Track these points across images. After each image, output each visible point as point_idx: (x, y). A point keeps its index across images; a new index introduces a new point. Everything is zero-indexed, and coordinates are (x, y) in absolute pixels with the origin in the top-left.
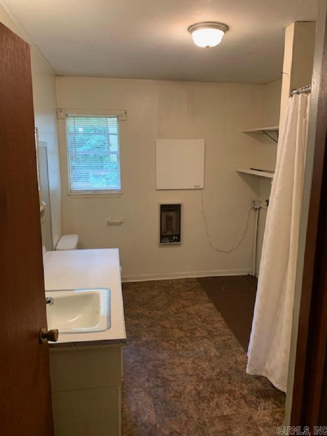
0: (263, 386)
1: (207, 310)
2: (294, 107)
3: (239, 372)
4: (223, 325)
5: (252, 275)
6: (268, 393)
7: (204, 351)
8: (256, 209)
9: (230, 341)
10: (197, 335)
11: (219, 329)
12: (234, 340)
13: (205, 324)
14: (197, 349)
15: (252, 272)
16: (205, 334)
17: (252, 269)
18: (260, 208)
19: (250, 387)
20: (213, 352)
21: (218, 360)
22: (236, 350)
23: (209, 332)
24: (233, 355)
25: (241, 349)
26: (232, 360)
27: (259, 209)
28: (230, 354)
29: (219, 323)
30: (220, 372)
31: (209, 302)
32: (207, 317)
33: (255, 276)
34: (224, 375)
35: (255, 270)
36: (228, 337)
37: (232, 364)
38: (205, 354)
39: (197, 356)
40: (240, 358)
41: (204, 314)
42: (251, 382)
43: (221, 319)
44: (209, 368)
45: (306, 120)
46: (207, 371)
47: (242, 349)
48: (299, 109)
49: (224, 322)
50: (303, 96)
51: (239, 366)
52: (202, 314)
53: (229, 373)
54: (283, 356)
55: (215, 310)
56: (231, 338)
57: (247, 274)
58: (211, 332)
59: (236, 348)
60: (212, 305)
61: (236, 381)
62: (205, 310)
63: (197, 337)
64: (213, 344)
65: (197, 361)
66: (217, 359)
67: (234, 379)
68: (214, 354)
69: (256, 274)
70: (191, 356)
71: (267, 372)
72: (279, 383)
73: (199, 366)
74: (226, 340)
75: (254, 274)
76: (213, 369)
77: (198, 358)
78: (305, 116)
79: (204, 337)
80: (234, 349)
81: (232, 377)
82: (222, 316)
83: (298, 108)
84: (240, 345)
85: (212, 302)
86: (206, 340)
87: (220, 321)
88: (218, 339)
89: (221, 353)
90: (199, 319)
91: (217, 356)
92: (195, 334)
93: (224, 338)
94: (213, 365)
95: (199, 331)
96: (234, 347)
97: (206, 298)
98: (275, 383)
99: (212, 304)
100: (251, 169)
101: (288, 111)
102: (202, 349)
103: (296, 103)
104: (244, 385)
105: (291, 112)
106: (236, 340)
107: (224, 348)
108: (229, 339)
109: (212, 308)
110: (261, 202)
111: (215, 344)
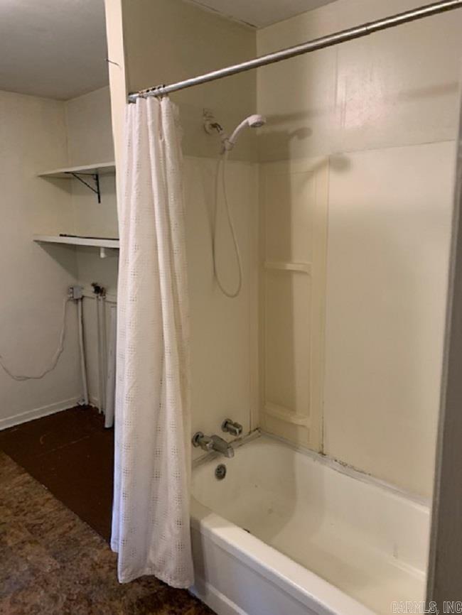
0: (146, 589)
1: (21, 488)
2: (140, 120)
3: (101, 583)
4: (56, 505)
5: (84, 405)
6: (157, 598)
7: (29, 569)
8: (77, 300)
9: (73, 531)
10: (10, 543)
11: (48, 516)
12: (82, 525)
13: (21, 517)
14: (15, 572)
15: (84, 400)
16: (24, 535)
17: (83, 396)
18: (83, 297)
19: (127, 602)
20: (49, 564)
21: (61, 577)
22: (87, 545)
23: (32, 528)
24: (84, 555)
25: (95, 538)
26: (86, 565)
27: (82, 299)
28: (80, 556)
29: (47, 506)
30: (68, 599)
31: (20, 474)
32: (21, 502)
33: (88, 405)
34: (77, 602)
35: (88, 395)
36: (67, 525)
37: (86, 572)
38: (33, 574)
39: (18, 587)
40: (97, 555)
41: (15, 497)
42: (125, 592)
43: (49, 496)
44: (46, 600)
45: (164, 141)
46: (44, 608)
47: (97, 538)
48: (150, 123)
49: (55, 501)
50: (152, 102)
51: (98, 570)
52: (12, 499)
53: (86, 592)
54: (176, 531)
55: (34, 483)
56: (75, 525)
57: (76, 405)
58: (37, 527)
59: (87, 540)
60: (27, 477)
61: (101, 603)
62: (16, 489)
63: (11, 548)
64: (44, 549)
65: (20, 598)
66: (59, 575)
67: (97, 601)
68: (49, 568)
69: (89, 402)
70: (8, 592)
71: (152, 566)
72: (175, 578)
73: (25, 604)
74: (65, 532)
75: (86, 403)
76: (55, 598)
77: (20, 590)
78: (161, 135)
79: (23, 542)
80: (83, 543)
81: (93, 597)
82: (50, 490)
83: (147, 121)
84: (91, 532)
85: (27, 471)
86: (28, 547)
87: (48, 499)
88: (50, 536)
89: (63, 561)
90: (9, 512)
91: (57, 569)
92: (6, 543)
93: (60, 531)
94: (53, 591)
95: (12, 535)
96: (82, 540)
97: (13, 467)
98: (169, 580)
99: (26, 474)
100: (61, 235)
101: (131, 126)
102: (25, 567)
103: (142, 113)
104: (116, 603)
105: (136, 127)
106: (83, 525)
107: (66, 549)
108: (71, 528)
109: (29, 482)
110: (83, 288)
111: (47, 547)
